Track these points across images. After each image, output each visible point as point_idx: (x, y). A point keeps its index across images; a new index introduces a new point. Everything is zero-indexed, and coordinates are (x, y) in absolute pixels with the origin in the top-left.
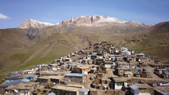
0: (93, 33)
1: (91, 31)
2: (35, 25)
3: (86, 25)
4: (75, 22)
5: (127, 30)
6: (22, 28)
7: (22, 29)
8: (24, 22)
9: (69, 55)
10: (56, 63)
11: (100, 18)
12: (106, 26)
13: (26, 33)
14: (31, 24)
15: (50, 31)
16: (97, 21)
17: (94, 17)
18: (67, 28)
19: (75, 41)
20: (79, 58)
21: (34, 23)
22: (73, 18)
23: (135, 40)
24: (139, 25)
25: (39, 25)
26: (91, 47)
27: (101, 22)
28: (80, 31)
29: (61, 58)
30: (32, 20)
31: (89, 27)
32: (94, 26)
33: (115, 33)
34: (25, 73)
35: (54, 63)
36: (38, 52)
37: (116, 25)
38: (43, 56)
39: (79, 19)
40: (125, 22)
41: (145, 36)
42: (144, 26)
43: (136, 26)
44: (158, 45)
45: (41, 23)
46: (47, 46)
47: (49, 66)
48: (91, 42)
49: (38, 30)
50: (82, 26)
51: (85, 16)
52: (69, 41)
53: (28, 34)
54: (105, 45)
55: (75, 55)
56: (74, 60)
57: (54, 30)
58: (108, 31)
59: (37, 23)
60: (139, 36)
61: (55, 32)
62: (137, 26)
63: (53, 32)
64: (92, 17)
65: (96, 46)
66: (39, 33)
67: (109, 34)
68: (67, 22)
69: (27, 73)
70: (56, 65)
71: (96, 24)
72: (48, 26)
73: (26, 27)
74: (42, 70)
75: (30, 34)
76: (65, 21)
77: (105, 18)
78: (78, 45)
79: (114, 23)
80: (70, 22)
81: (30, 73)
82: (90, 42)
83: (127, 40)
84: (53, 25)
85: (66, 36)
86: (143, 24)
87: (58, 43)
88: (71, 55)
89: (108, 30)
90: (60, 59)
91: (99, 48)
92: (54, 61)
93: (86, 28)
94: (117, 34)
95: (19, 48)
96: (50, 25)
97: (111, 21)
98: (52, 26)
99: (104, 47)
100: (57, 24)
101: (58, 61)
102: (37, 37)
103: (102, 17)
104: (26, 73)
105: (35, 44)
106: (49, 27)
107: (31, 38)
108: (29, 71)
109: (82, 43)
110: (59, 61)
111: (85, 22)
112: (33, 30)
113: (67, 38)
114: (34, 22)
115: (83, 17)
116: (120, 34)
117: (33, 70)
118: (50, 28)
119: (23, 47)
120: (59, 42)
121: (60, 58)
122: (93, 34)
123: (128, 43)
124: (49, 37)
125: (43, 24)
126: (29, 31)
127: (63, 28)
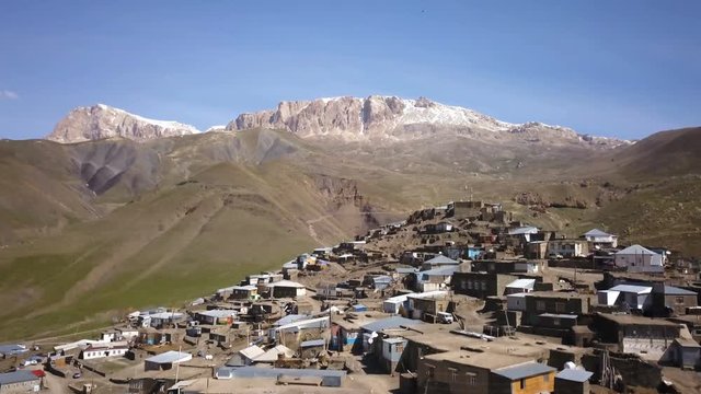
0: (376, 169)
1: (364, 159)
2: (119, 130)
3: (340, 137)
4: (293, 123)
5: (517, 160)
6: (62, 140)
7: (59, 144)
8: (71, 117)
9: (291, 265)
10: (228, 306)
11: (403, 106)
12: (428, 143)
13: (80, 162)
14: (102, 125)
15: (184, 157)
16: (388, 122)
17: (377, 105)
18: (261, 146)
19: (301, 203)
20: (345, 281)
21: (112, 119)
22: (285, 103)
23: (568, 203)
24: (569, 141)
25: (135, 129)
26: (399, 229)
27: (406, 126)
28: (319, 161)
29: (254, 281)
30: (104, 107)
31: (356, 143)
32: (377, 140)
33: (468, 171)
34: (68, 361)
35: (218, 304)
36: (130, 249)
37: (469, 136)
38: (155, 268)
39: (312, 110)
40: (510, 125)
41: (606, 185)
42: (588, 146)
43: (555, 145)
44: (685, 226)
45: (143, 121)
46: (177, 220)
47: (193, 323)
48: (374, 209)
49: (132, 151)
50: (327, 139)
51: (337, 99)
52: (276, 198)
53: (86, 167)
54: (472, 219)
55: (323, 264)
56: (321, 292)
57: (201, 150)
58: (437, 164)
59: (127, 122)
60: (583, 186)
61: (208, 163)
62: (559, 144)
63: (198, 161)
64: (368, 103)
65: (424, 223)
66: (137, 162)
67: (444, 175)
68: (260, 121)
69: (81, 356)
70: (232, 319)
71: (386, 132)
72: (176, 137)
73: (80, 139)
74: (157, 339)
75: (96, 166)
76: (250, 115)
77: (425, 106)
78: (317, 218)
79: (460, 130)
80: (271, 120)
81: (92, 357)
82: (367, 209)
83: (532, 203)
84: (195, 131)
85: (261, 180)
86: (585, 138)
87: (228, 208)
88: (300, 262)
89: (436, 159)
90: (247, 283)
91: (443, 231)
92: (218, 295)
93: (341, 147)
94: (478, 177)
95: (44, 229)
96: (184, 133)
97: (450, 119)
98: (195, 137)
99: (468, 227)
100: (216, 128)
101: (239, 296)
102: (126, 182)
103: (409, 104)
104: (75, 356)
105: (115, 211)
106: (180, 141)
107: (97, 183)
108: (90, 348)
109: (330, 211)
110: (245, 294)
111: (337, 122)
112: (109, 152)
113: (265, 188)
114: (115, 119)
115: (329, 99)
116: (491, 178)
117: (107, 338)
118: (187, 145)
119: (62, 224)
120: (231, 202)
121: (248, 279)
122: (374, 173)
123: (535, 215)
124: (181, 181)
125: (156, 127)
126: (91, 155)
127: (244, 145)
